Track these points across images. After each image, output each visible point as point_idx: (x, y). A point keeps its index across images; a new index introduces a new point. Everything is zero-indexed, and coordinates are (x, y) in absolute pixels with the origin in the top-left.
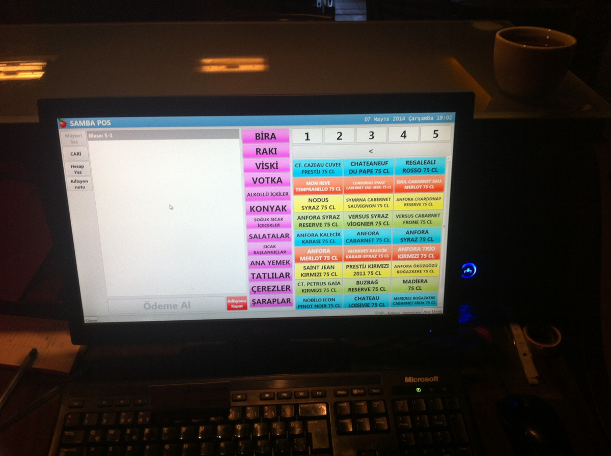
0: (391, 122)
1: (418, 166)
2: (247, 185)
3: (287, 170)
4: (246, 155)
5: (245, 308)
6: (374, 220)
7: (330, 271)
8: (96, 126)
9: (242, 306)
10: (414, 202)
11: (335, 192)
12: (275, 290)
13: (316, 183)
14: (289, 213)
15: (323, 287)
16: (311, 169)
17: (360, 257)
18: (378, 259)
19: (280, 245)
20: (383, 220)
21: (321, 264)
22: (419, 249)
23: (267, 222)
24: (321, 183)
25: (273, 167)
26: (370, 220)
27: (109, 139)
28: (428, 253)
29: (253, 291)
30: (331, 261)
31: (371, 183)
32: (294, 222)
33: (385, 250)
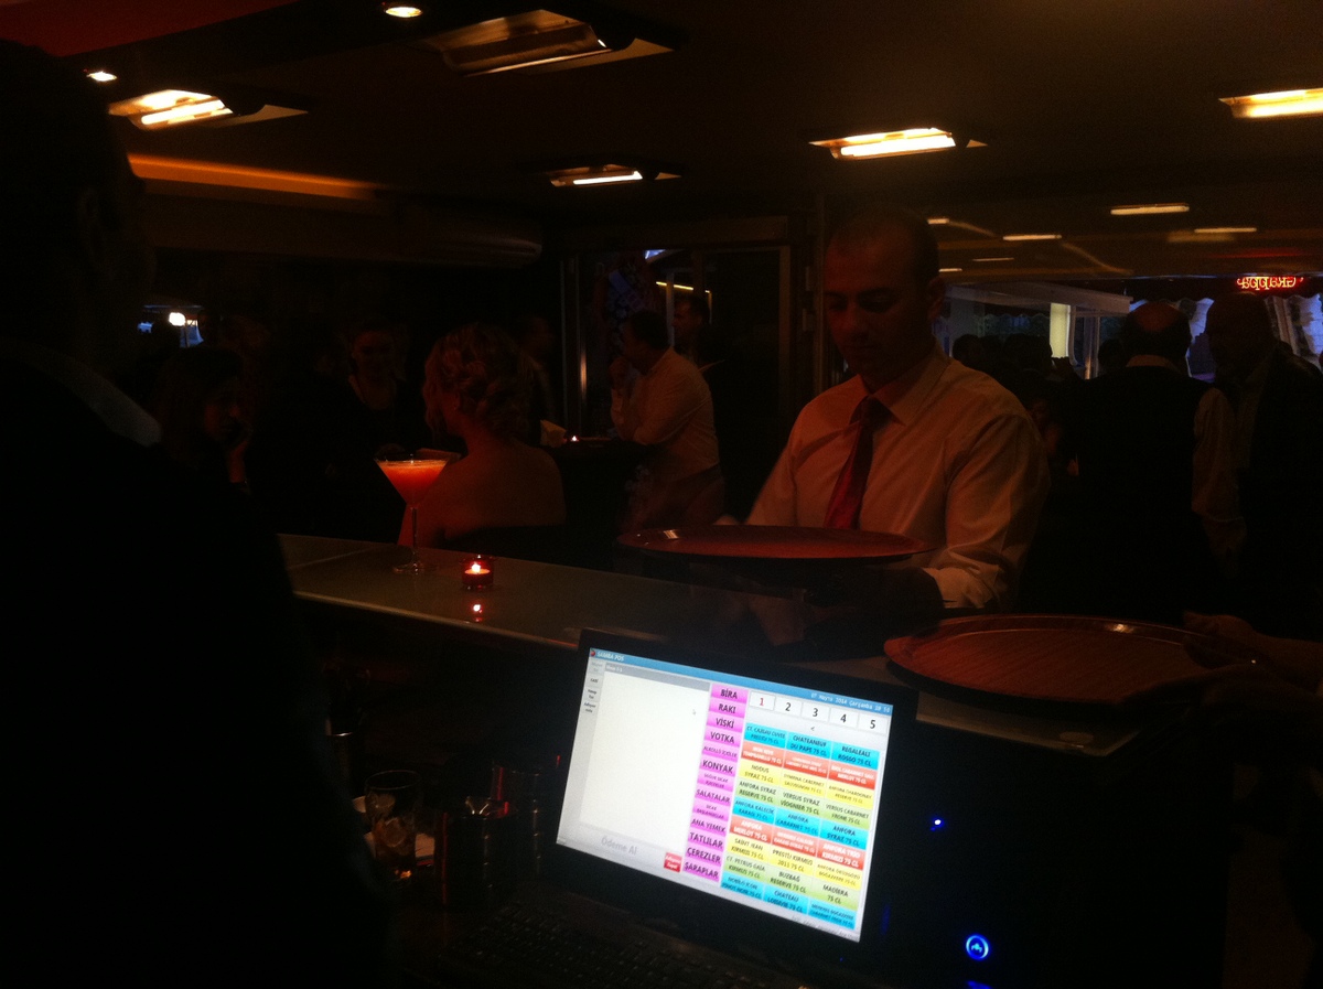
0: (834, 703)
1: (853, 755)
2: (706, 738)
3: (740, 730)
4: (711, 709)
5: (678, 870)
6: (807, 805)
7: (758, 851)
8: (613, 660)
9: (675, 867)
10: (845, 794)
11: (776, 764)
12: (705, 857)
13: (760, 750)
14: (734, 775)
15: (748, 869)
16: (760, 735)
17: (787, 843)
18: (803, 851)
19: (720, 808)
20: (814, 807)
21: (752, 841)
22: (844, 852)
23: (713, 781)
24: (766, 752)
25: (729, 725)
26: (801, 803)
27: (618, 672)
28: (852, 859)
30: (760, 839)
31: (808, 762)
32: (737, 787)
33: (811, 843)
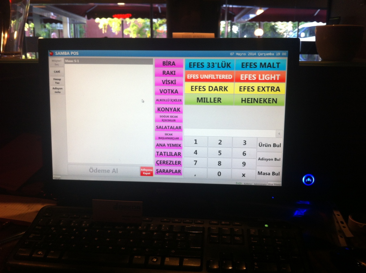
0: (247, 56)
2: (156, 94)
3: (182, 85)
4: (157, 75)
5: (152, 175)
8: (70, 55)
9: (149, 174)
12: (171, 163)
14: (182, 112)
19: (175, 134)
23: (168, 118)
25: (173, 83)
27: (77, 63)
29: (158, 163)
